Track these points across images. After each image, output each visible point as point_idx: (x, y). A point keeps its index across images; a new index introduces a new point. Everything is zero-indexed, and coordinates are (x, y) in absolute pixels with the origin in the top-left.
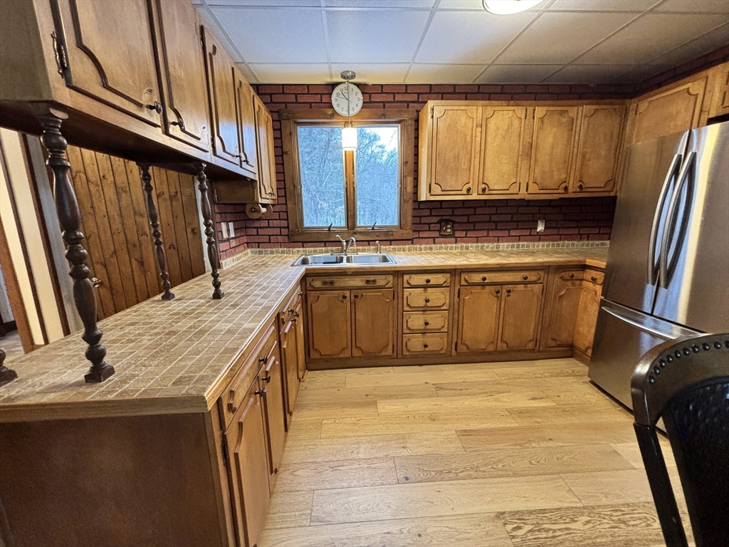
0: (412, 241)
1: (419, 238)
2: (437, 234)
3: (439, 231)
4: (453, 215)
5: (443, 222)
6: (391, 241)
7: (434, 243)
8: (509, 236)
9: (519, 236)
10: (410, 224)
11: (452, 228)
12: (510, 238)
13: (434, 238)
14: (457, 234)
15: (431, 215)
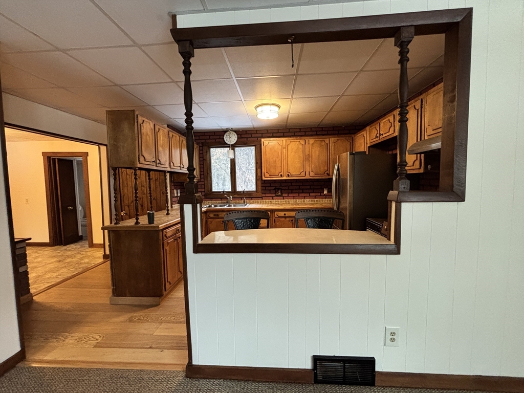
0: (262, 198)
1: (265, 196)
2: (274, 195)
3: (275, 193)
4: (281, 186)
5: (276, 190)
6: (252, 198)
7: (273, 199)
8: (310, 196)
9: (315, 196)
10: (260, 191)
11: (281, 192)
12: (310, 197)
13: (273, 197)
14: (284, 195)
15: (270, 186)
